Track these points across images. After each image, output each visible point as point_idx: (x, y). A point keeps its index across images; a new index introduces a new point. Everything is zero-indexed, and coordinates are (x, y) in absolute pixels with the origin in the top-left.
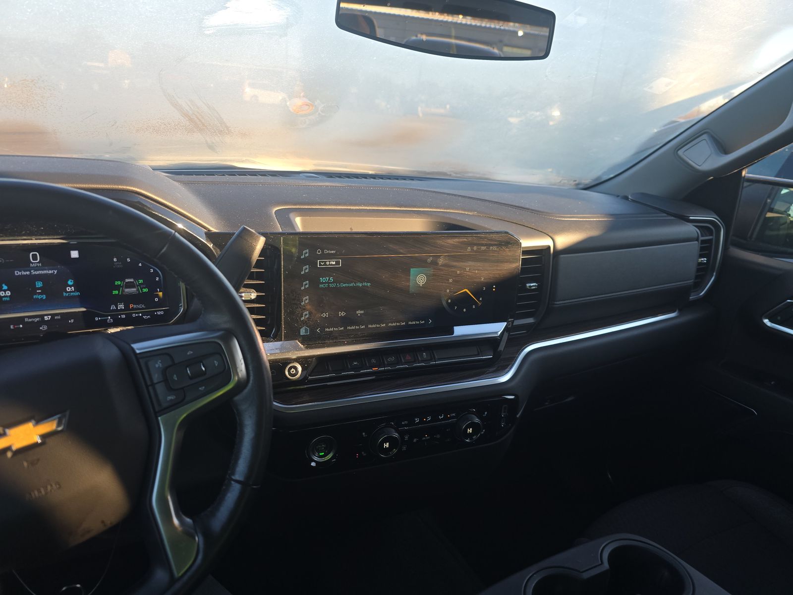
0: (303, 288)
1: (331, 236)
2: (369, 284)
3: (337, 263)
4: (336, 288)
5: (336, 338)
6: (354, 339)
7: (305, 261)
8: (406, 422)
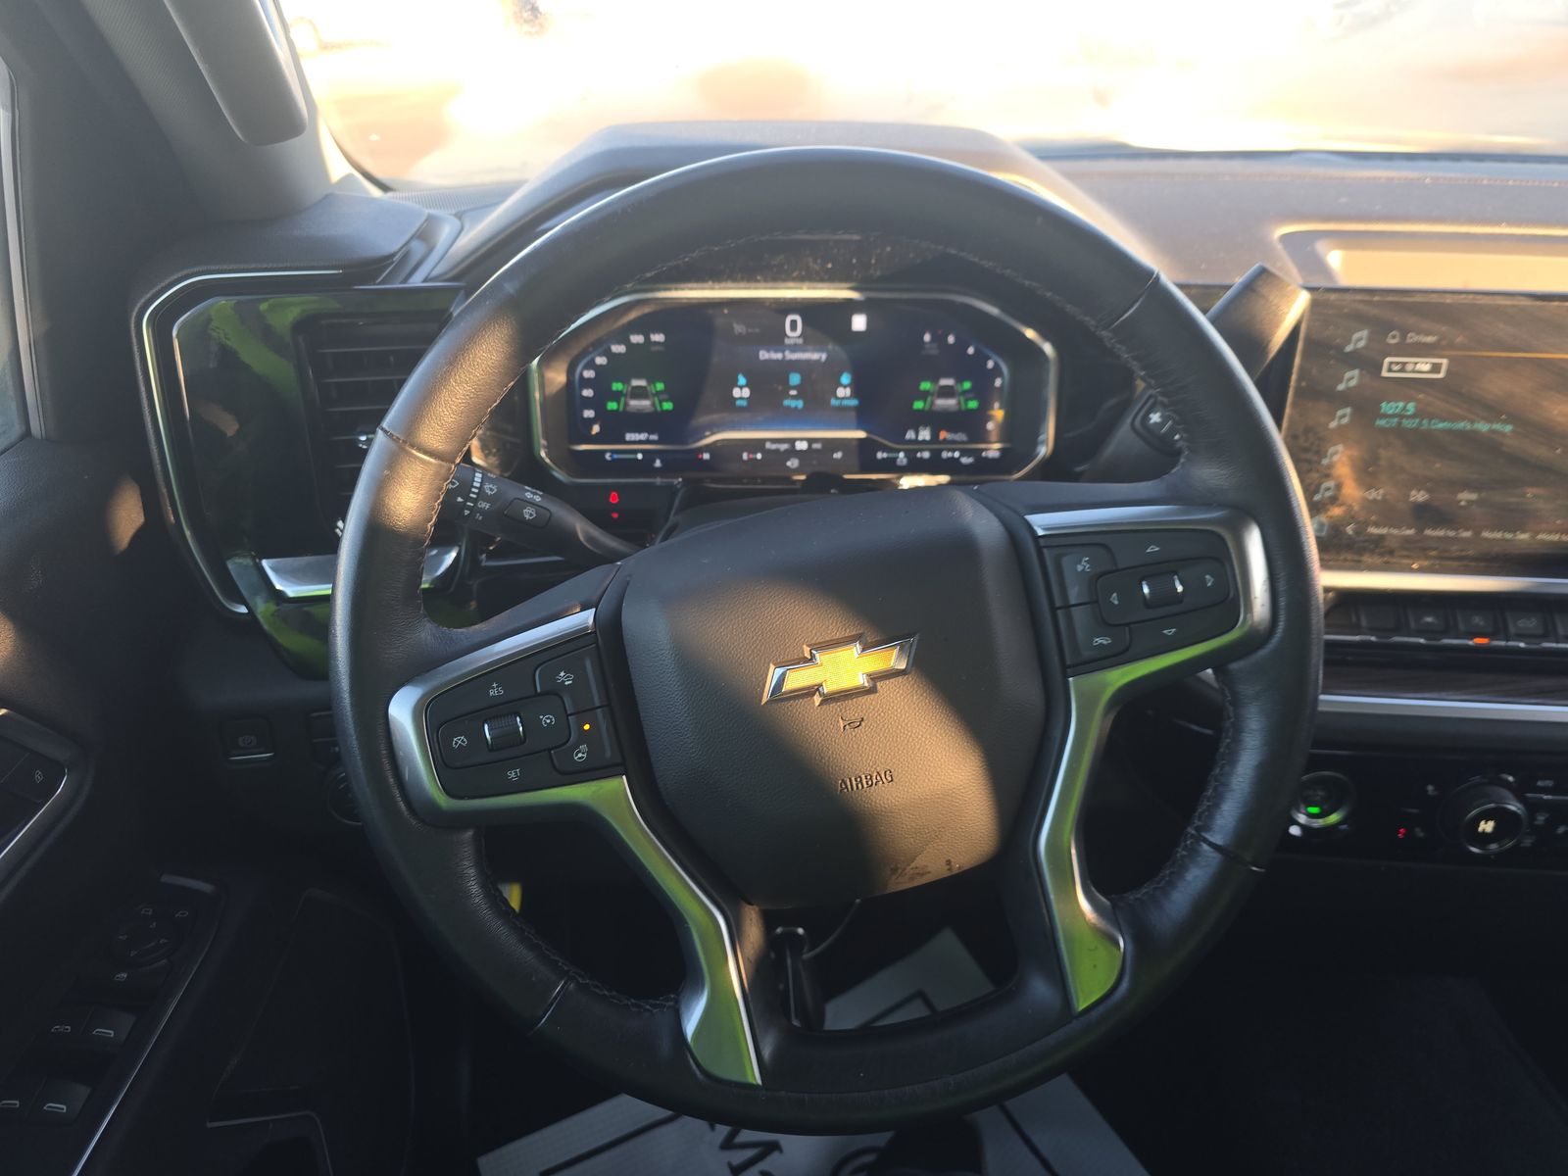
0: (1333, 425)
1: (1434, 298)
2: (1508, 428)
3: (1436, 368)
4: (1416, 431)
5: (1391, 552)
6: (1437, 562)
7: (1355, 360)
8: (1549, 783)
